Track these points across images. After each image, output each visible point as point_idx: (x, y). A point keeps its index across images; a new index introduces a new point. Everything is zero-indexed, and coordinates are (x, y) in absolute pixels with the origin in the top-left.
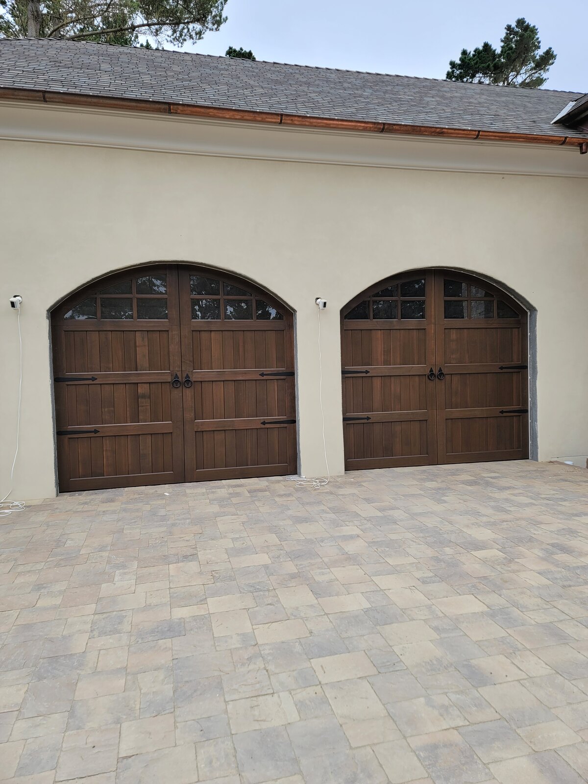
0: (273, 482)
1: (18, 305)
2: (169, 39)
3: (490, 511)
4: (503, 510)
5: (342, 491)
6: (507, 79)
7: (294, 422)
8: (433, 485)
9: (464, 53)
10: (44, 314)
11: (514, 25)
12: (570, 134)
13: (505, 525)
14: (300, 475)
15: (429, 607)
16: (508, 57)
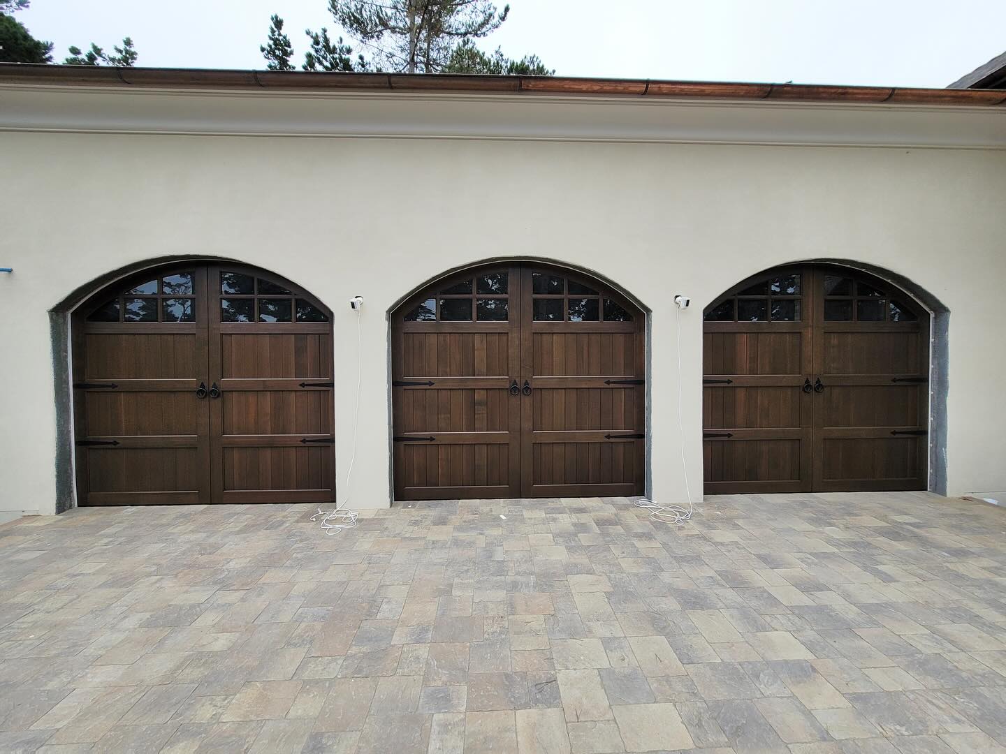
1: (358, 306)
7: (643, 436)
10: (384, 315)
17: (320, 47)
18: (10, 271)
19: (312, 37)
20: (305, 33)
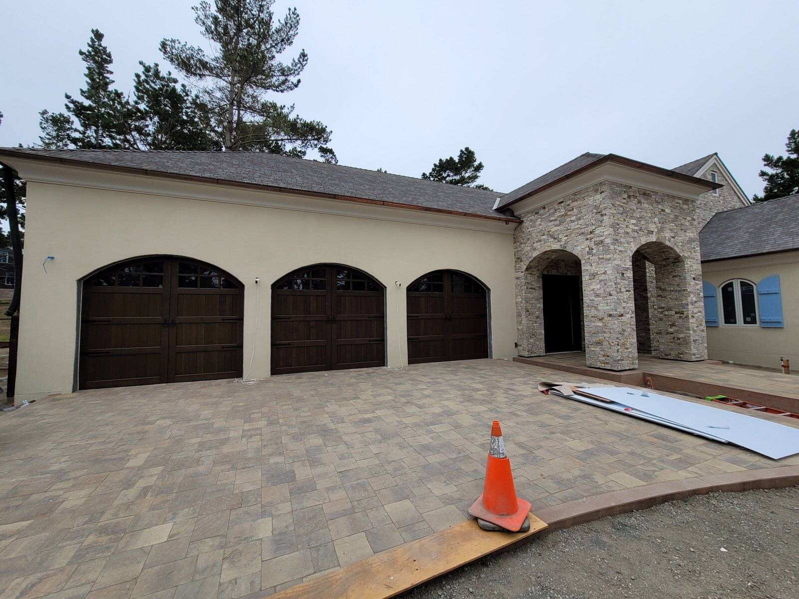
0: (375, 370)
1: (258, 282)
2: (300, 146)
3: (478, 378)
4: (484, 377)
5: (410, 373)
6: (461, 174)
7: (384, 340)
8: (450, 369)
9: (441, 160)
10: (270, 287)
11: (464, 150)
12: (502, 216)
13: (486, 383)
14: (387, 366)
15: (467, 410)
16: (461, 165)
17: (150, 74)
18: (53, 258)
19: (144, 66)
20: (138, 62)
